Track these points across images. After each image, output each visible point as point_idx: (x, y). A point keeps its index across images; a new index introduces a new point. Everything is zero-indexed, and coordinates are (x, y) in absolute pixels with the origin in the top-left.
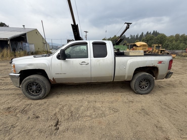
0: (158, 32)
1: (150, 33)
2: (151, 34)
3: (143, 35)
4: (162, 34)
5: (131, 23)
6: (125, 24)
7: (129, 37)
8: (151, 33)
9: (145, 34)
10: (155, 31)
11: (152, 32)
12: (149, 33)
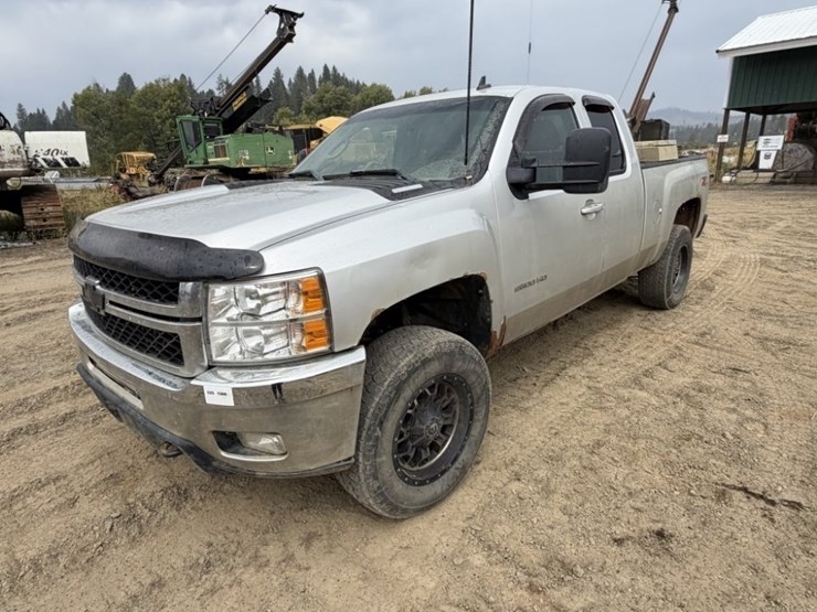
0: (341, 72)
1: (312, 75)
2: (317, 84)
3: (282, 82)
4: (358, 82)
5: (300, 12)
6: (267, 12)
7: (211, 92)
8: (317, 78)
9: (290, 81)
10: (331, 69)
11: (319, 74)
12: (307, 73)
